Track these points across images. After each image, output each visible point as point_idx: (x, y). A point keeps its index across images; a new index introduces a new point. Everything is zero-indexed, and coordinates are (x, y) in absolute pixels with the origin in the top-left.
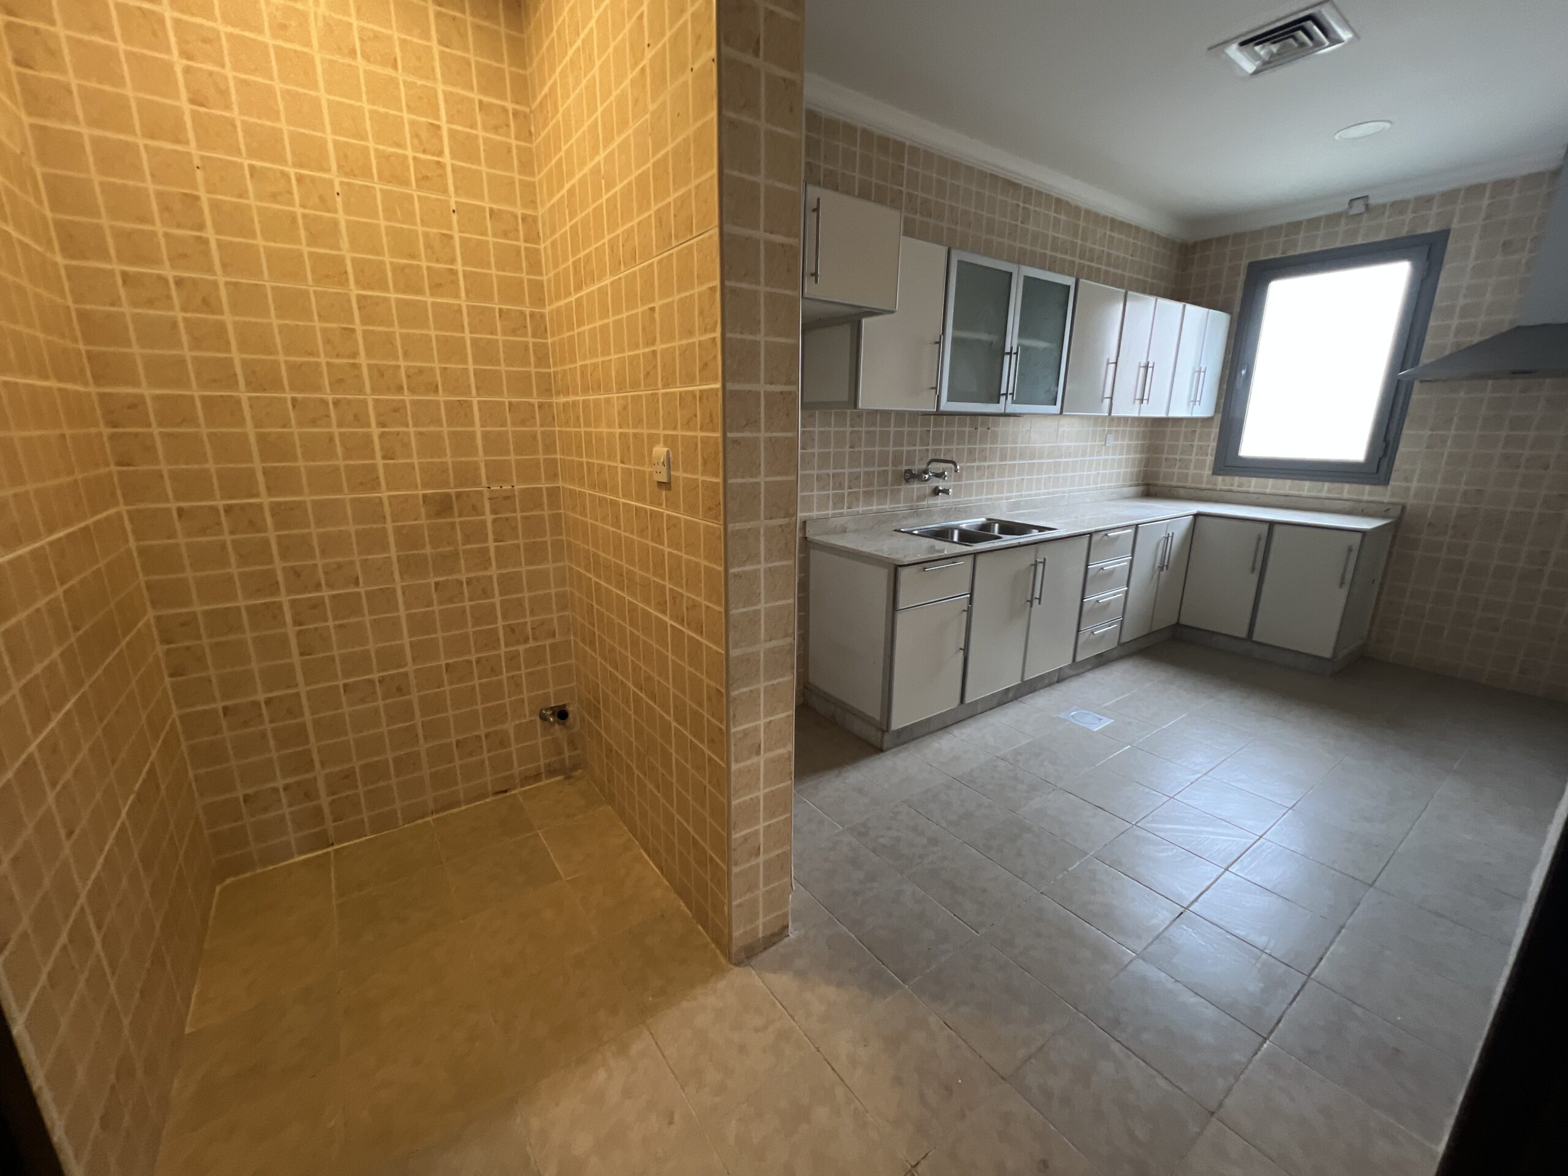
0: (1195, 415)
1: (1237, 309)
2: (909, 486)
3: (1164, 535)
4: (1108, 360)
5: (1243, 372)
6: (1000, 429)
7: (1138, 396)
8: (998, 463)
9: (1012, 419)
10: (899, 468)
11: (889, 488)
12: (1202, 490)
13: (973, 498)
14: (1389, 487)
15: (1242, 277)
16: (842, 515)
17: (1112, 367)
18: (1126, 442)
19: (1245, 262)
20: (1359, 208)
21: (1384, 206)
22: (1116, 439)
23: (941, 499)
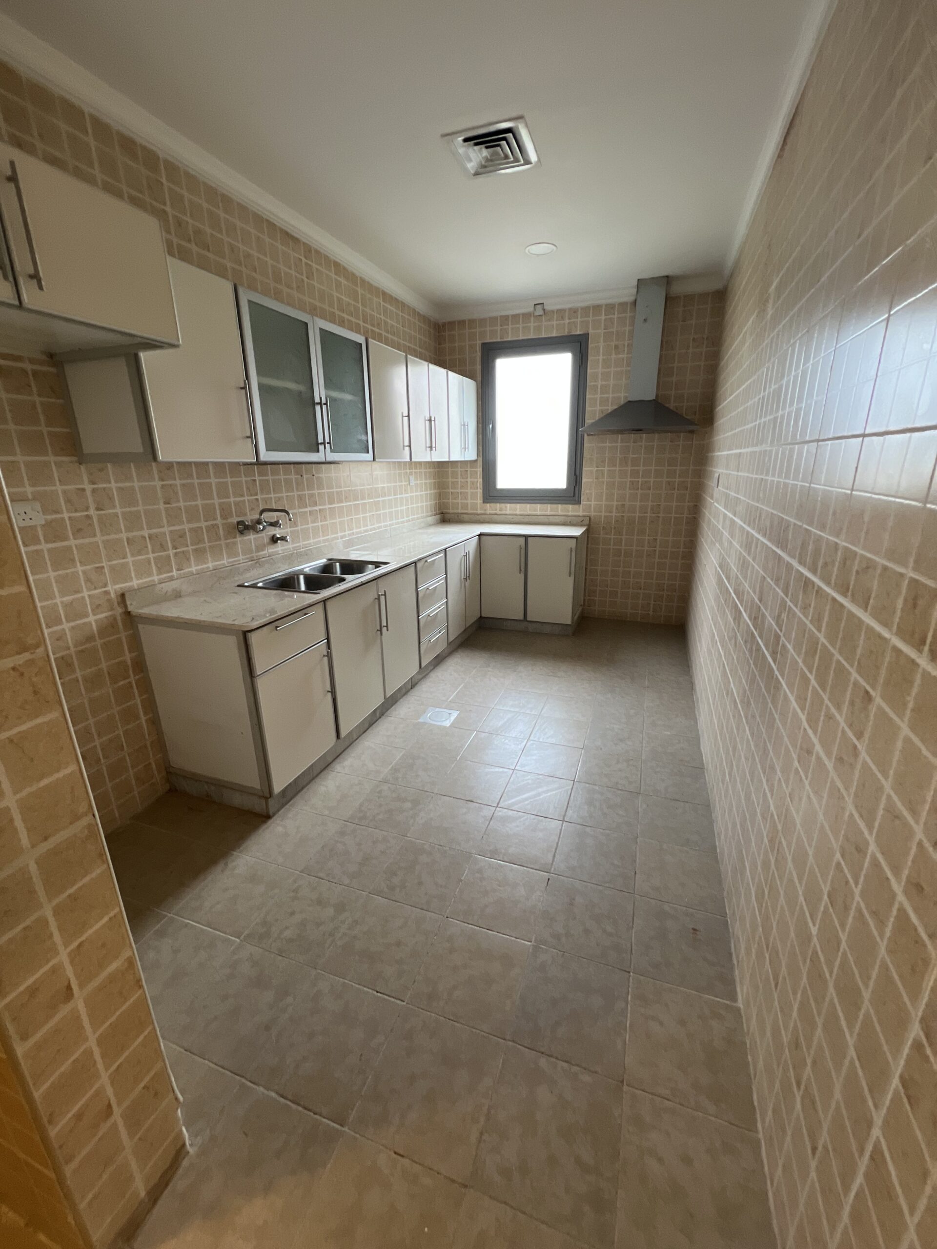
0: (466, 459)
1: (479, 378)
2: (246, 538)
3: (463, 554)
4: (402, 414)
5: (491, 426)
6: (323, 475)
7: (428, 445)
8: (327, 506)
9: (332, 466)
10: (230, 520)
11: (223, 542)
12: (478, 514)
13: (312, 541)
14: (581, 505)
15: (479, 354)
16: (171, 579)
17: (406, 419)
18: (423, 481)
19: (479, 343)
20: (539, 311)
21: (553, 311)
22: (416, 479)
23: (280, 547)
